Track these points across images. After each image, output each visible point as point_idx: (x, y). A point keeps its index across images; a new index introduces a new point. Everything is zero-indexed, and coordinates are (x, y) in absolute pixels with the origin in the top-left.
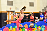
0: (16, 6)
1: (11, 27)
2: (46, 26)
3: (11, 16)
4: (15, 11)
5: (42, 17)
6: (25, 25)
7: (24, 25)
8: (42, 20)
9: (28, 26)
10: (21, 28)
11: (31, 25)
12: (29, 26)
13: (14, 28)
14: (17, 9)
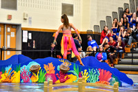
0: (26, 12)
1: (8, 69)
2: (102, 70)
3: (11, 38)
4: (22, 26)
5: (92, 46)
6: (47, 64)
7: (45, 67)
8: (93, 54)
9: (56, 69)
10: (36, 73)
11: (64, 67)
12: (58, 69)
13: (15, 72)
14: (28, 20)
